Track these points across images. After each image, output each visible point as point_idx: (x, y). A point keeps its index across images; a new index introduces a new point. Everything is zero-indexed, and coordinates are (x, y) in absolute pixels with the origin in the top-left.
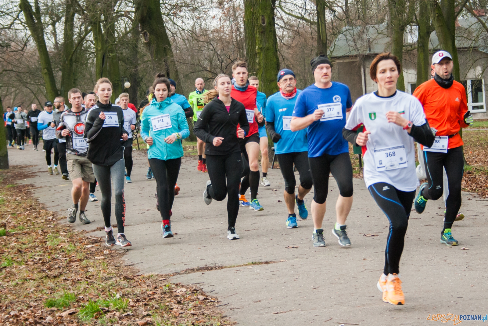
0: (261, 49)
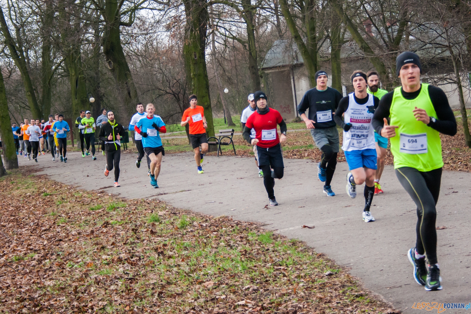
0: (195, 75)
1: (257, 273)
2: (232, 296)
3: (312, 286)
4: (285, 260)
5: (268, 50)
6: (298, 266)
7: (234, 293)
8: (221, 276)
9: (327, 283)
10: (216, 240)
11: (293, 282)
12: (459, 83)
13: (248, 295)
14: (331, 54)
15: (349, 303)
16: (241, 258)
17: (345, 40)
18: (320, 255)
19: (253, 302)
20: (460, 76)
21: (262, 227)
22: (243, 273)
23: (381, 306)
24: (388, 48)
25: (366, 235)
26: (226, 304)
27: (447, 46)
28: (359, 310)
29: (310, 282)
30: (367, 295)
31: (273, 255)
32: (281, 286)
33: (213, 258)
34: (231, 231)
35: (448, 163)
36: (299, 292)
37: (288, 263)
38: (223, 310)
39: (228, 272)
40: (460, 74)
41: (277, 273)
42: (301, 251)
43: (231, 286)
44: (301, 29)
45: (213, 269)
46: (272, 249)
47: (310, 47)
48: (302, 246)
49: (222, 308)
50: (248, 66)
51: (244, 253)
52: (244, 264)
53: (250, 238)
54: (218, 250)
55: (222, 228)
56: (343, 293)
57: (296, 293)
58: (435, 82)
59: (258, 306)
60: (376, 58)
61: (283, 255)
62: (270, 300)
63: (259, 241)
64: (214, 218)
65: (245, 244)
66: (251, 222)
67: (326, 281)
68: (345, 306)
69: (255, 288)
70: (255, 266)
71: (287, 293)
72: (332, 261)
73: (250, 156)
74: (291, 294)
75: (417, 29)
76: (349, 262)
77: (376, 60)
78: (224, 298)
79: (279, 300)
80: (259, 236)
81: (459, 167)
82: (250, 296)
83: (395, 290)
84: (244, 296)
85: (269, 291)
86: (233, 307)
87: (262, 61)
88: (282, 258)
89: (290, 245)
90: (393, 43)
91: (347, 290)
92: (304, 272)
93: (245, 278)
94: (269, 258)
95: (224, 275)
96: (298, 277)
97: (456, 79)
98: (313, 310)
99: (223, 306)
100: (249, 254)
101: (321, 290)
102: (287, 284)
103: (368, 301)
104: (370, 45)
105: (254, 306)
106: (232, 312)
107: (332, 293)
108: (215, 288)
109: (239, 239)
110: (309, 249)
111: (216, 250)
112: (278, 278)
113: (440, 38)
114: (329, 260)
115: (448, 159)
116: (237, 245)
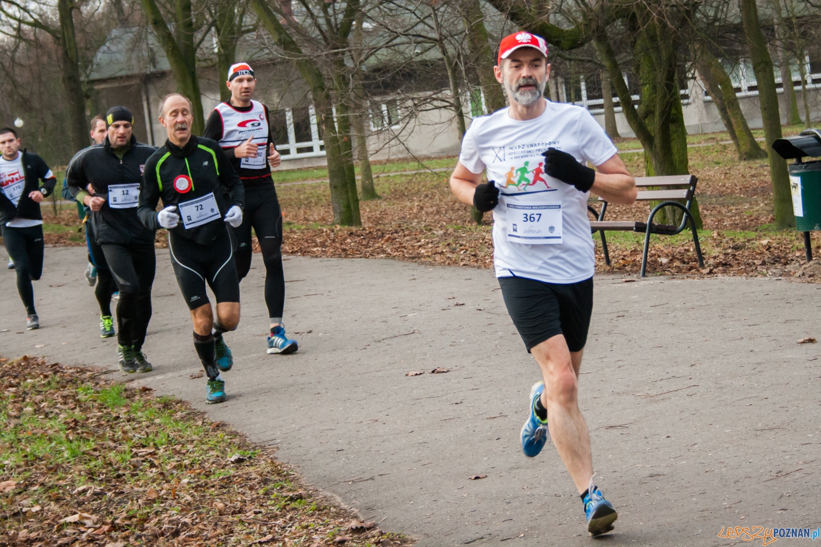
1: (100, 462)
2: (53, 506)
3: (206, 484)
4: (150, 436)
5: (99, 46)
6: (178, 447)
7: (58, 500)
8: (30, 470)
9: (235, 476)
10: (15, 402)
11: (170, 478)
12: (458, 107)
13: (84, 503)
14: (219, 54)
15: (278, 512)
16: (67, 436)
17: (243, 29)
18: (218, 426)
19: (94, 517)
20: (461, 95)
21: (103, 377)
22: (72, 463)
23: (338, 515)
24: (328, 44)
25: (302, 386)
26: (41, 521)
27: (436, 40)
28: (297, 525)
29: (202, 476)
30: (310, 496)
31: (128, 427)
32: (146, 484)
33: (12, 437)
34: (44, 385)
35: (442, 253)
36: (181, 494)
37: (157, 441)
38: (36, 534)
39: (43, 462)
40: (460, 91)
41: (137, 461)
42: (182, 418)
43: (50, 488)
44: (165, 7)
45: (14, 458)
46: (126, 416)
47: (183, 41)
48: (183, 409)
49: (34, 530)
50: (61, 75)
51: (72, 425)
52: (73, 445)
53: (81, 397)
54: (21, 421)
55: (25, 380)
56: (266, 494)
57: (176, 497)
58: (415, 105)
59: (104, 523)
60: (307, 61)
61: (148, 427)
62: (127, 512)
63: (99, 401)
64: (10, 362)
65: (73, 409)
66: (82, 367)
67: (232, 472)
68: (269, 519)
69: (98, 489)
70: (95, 450)
71: (159, 497)
72: (240, 436)
73: (70, 245)
74: (167, 499)
75: (377, 9)
76: (273, 437)
77: (307, 65)
78: (37, 512)
79: (145, 511)
80: (98, 392)
81: (462, 260)
82: (88, 506)
83: (360, 485)
84: (76, 506)
85: (123, 495)
86: (56, 527)
87: (86, 67)
88: (147, 433)
89: (160, 409)
90: (337, 34)
91: (273, 489)
92: (189, 457)
93: (77, 473)
94: (120, 433)
95: (36, 468)
96: (179, 467)
97: (452, 101)
98: (210, 527)
99: (36, 526)
100: (82, 426)
101: (225, 490)
102: (158, 481)
103: (313, 506)
104: (294, 39)
105: (96, 524)
106: (55, 536)
107: (244, 494)
108: (20, 493)
109: (60, 400)
110: (196, 414)
111: (16, 421)
112: (141, 470)
113: (420, 27)
114: (235, 434)
115: (441, 245)
116: (57, 411)
